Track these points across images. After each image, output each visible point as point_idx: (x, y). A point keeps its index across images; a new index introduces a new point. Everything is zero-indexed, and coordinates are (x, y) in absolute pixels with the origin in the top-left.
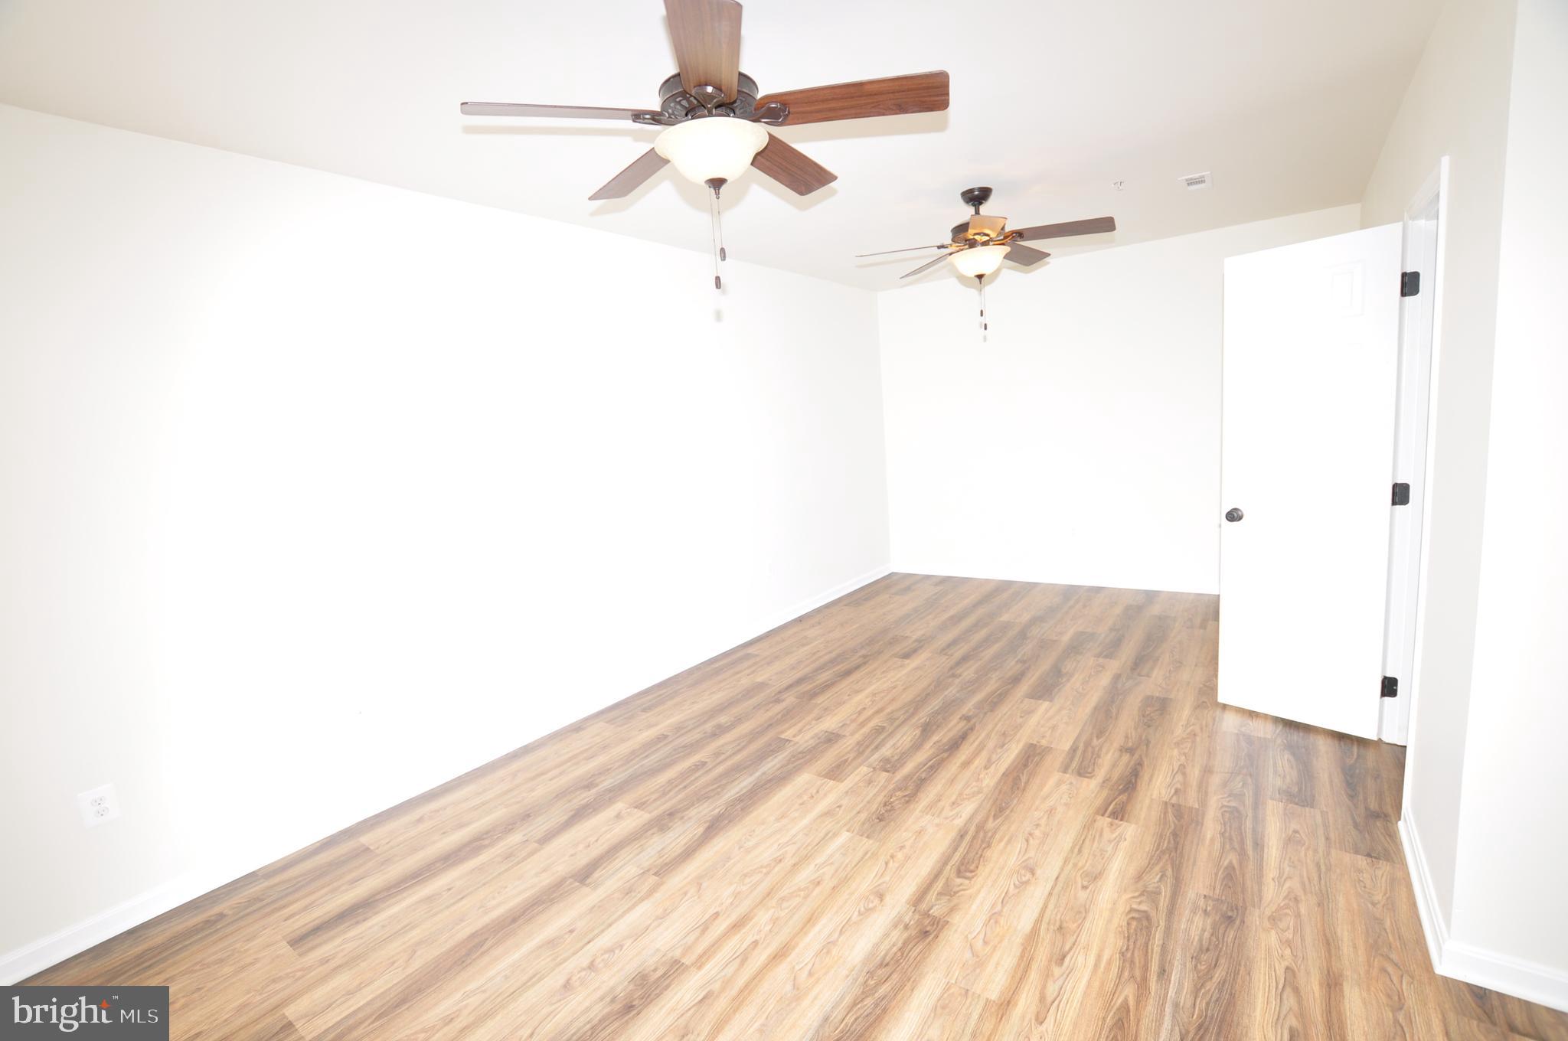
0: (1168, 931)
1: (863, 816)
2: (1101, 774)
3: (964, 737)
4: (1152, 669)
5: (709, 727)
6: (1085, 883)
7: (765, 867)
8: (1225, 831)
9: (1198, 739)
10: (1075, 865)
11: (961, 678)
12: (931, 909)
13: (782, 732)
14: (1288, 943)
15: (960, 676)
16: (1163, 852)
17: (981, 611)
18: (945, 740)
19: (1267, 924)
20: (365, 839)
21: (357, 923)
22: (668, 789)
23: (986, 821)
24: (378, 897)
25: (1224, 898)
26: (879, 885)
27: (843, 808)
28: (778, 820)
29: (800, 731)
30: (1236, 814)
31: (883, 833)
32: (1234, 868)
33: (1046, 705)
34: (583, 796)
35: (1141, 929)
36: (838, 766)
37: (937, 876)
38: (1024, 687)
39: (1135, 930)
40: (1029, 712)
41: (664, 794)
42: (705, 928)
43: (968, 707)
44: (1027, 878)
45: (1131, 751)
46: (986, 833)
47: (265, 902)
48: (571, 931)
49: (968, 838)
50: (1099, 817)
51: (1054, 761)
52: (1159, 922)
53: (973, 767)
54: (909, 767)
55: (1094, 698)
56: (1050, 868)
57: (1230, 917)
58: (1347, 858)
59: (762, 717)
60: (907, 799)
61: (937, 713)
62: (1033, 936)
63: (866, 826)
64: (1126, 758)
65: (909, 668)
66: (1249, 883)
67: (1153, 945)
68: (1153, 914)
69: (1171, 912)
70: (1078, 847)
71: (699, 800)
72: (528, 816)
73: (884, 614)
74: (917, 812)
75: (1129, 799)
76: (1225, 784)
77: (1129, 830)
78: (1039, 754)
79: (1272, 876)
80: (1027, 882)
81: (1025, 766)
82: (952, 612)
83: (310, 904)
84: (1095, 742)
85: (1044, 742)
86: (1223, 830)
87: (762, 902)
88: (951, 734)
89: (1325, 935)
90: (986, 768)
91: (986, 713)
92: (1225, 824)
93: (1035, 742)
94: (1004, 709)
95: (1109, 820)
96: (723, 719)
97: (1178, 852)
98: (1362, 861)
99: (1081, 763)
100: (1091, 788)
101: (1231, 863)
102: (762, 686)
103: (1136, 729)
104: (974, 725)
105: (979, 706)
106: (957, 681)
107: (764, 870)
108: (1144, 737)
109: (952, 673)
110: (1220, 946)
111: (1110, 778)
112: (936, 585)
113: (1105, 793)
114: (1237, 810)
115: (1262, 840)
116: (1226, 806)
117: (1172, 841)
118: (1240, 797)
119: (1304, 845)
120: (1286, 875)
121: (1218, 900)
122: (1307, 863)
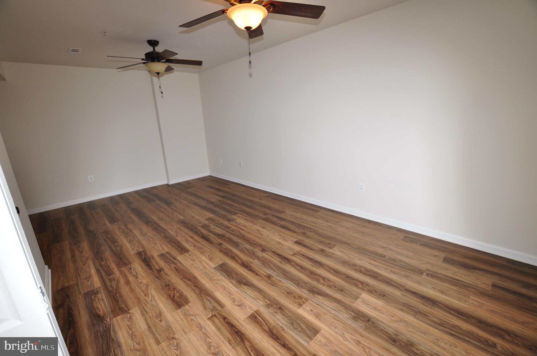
2: (158, 259)
32: (102, 261)
58: (71, 283)
66: (96, 261)
75: (141, 258)
76: (118, 281)
77: (132, 252)
84: (174, 266)
86: (109, 268)
95: (140, 251)
99: (167, 257)
100: (153, 253)
103: (168, 279)
108: (162, 279)
111: (153, 259)
113: (149, 255)
114: (109, 275)
115: (97, 272)
116: (113, 275)
117: (120, 257)
118: (111, 281)
119: (85, 279)
120: (88, 268)
121: (102, 254)
122: (83, 274)
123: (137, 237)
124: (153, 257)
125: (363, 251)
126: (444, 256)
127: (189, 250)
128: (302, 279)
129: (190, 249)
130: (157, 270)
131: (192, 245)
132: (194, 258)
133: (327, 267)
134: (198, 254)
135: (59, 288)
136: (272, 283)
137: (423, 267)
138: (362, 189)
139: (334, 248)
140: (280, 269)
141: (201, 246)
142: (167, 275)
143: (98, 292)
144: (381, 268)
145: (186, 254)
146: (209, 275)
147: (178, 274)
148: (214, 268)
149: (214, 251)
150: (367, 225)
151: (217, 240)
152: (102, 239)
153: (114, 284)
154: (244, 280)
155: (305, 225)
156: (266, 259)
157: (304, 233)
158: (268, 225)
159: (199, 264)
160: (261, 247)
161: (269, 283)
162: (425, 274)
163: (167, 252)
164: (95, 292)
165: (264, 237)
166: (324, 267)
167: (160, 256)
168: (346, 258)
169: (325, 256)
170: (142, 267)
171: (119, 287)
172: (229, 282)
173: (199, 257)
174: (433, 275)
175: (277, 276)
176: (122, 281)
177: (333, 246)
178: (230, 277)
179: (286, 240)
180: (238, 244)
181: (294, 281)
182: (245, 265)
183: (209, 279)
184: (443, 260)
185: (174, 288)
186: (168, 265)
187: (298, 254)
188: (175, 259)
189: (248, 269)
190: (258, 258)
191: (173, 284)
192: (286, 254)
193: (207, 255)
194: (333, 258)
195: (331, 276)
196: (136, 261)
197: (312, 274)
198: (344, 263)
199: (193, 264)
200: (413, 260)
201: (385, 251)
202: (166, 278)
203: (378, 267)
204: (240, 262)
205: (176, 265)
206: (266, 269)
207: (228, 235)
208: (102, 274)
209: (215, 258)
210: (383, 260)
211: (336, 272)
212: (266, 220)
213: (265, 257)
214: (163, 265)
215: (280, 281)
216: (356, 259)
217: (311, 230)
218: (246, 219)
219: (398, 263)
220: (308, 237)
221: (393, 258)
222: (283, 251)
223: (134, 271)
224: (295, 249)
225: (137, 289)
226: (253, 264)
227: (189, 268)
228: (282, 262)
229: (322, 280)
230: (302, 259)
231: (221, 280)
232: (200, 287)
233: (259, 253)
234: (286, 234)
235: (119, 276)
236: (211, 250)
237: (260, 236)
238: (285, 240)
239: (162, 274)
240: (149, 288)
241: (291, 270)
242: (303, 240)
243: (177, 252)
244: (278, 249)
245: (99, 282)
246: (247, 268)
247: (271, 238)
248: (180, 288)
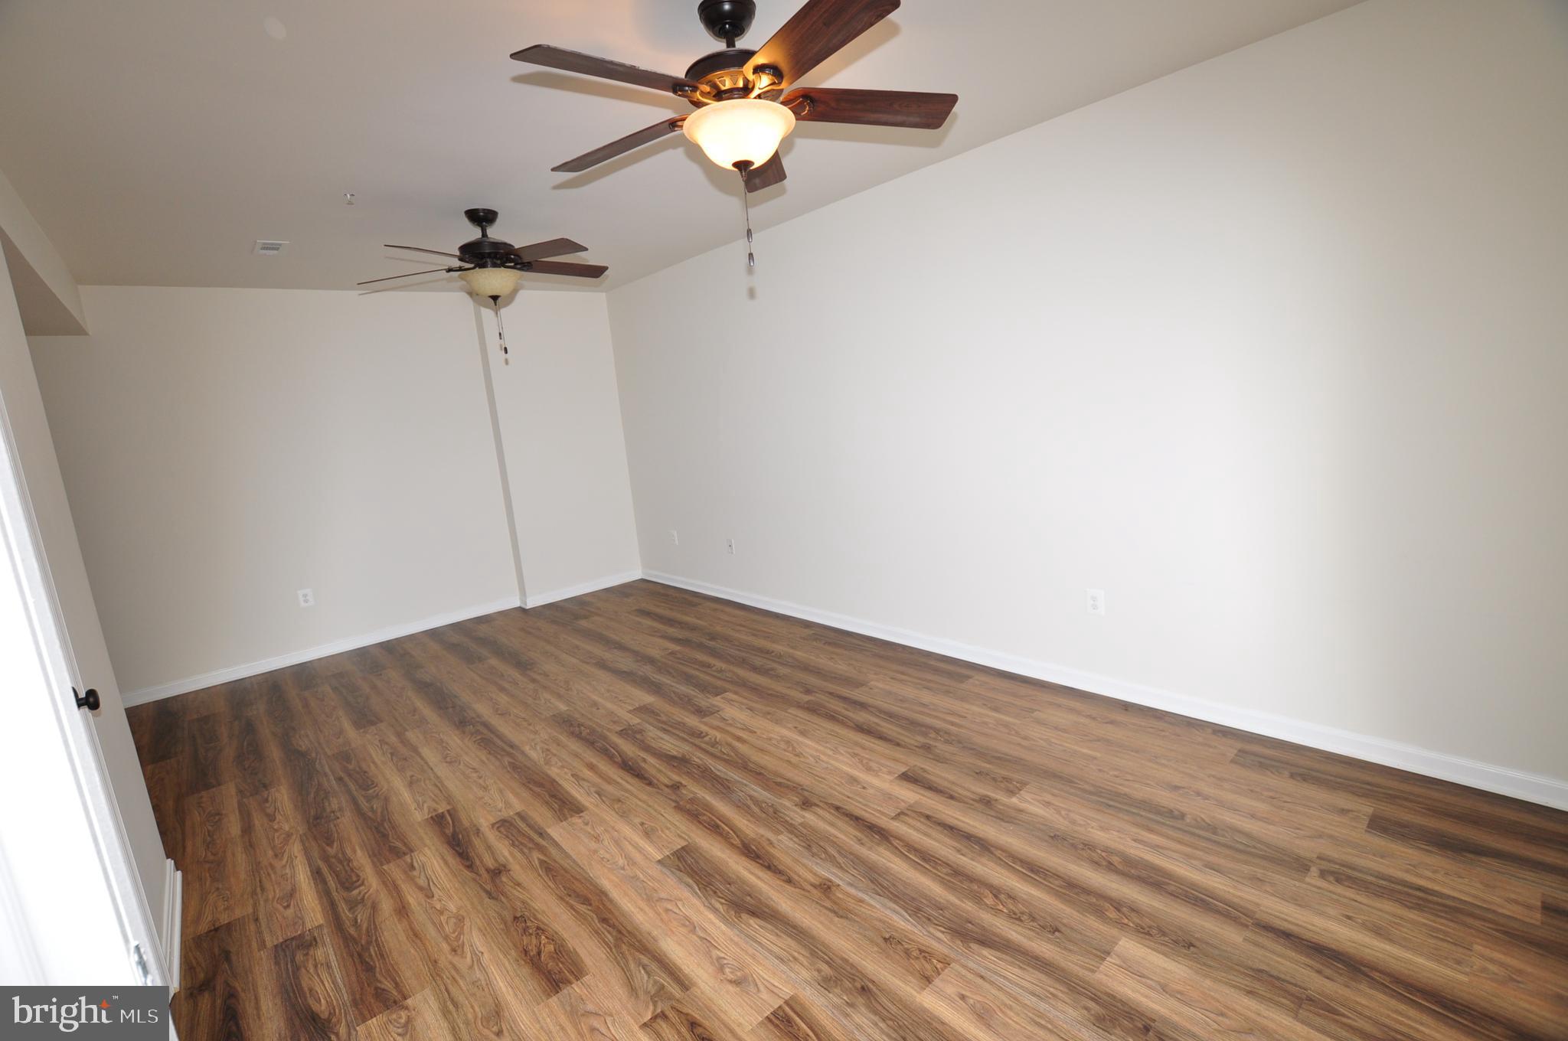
2: (492, 836)
8: (348, 865)
25: (326, 825)
30: (347, 885)
32: (328, 845)
50: (448, 807)
51: (538, 812)
56: (442, 770)
58: (238, 913)
64: (491, 865)
66: (313, 844)
68: (363, 792)
69: (354, 799)
70: (439, 785)
75: (443, 834)
76: (374, 907)
77: (419, 816)
80: (445, 759)
84: (538, 856)
86: (350, 864)
92: (352, 870)
93: (583, 815)
100: (479, 817)
101: (332, 847)
103: (523, 900)
108: (503, 898)
111: (478, 836)
113: (466, 824)
114: (348, 889)
115: (314, 879)
116: (360, 886)
117: (382, 830)
118: (353, 905)
119: (278, 899)
120: (288, 866)
121: (329, 821)
122: (273, 886)
123: (432, 769)
124: (478, 829)
125: (1112, 800)
126: (1370, 811)
127: (583, 806)
128: (928, 893)
129: (587, 804)
130: (488, 870)
131: (593, 790)
132: (600, 830)
133: (1004, 854)
134: (610, 817)
135: (203, 927)
136: (836, 908)
137: (1307, 848)
138: (1095, 607)
139: (1022, 792)
140: (858, 861)
141: (618, 793)
142: (519, 884)
143: (316, 942)
144: (1175, 855)
145: (576, 820)
146: (645, 884)
147: (550, 884)
148: (659, 861)
149: (659, 809)
150: (1120, 717)
151: (666, 775)
152: (332, 778)
153: (362, 916)
154: (749, 898)
155: (928, 720)
156: (814, 830)
157: (929, 748)
158: (815, 724)
159: (614, 850)
160: (799, 793)
161: (827, 908)
162: (1314, 871)
163: (518, 814)
164: (306, 943)
165: (807, 761)
166: (992, 853)
167: (497, 825)
168: (1061, 823)
169: (995, 819)
170: (446, 862)
171: (377, 924)
172: (704, 906)
173: (613, 828)
174: (1341, 874)
175: (851, 885)
176: (386, 906)
177: (1018, 785)
178: (706, 890)
179: (874, 771)
180: (730, 785)
181: (904, 901)
182: (751, 852)
183: (645, 897)
184: (1369, 824)
185: (538, 928)
186: (523, 853)
187: (913, 815)
188: (542, 834)
189: (761, 865)
190: (791, 829)
191: (536, 913)
192: (873, 814)
193: (637, 821)
194: (1019, 824)
195: (1017, 884)
196: (428, 842)
197: (957, 877)
198: (1057, 839)
199: (595, 852)
200: (1271, 827)
201: (1180, 799)
202: (514, 895)
203: (1165, 852)
204: (737, 842)
205: (545, 855)
206: (817, 863)
207: (698, 758)
208: (329, 884)
209: (662, 831)
210: (1179, 829)
211: (1033, 870)
212: (812, 709)
213: (811, 823)
214: (506, 854)
215: (861, 901)
216: (1092, 828)
217: (949, 738)
218: (751, 709)
219: (1223, 836)
220: (940, 760)
221: (1209, 822)
222: (865, 805)
223: (423, 874)
224: (903, 798)
225: (431, 932)
226: (774, 847)
227: (586, 863)
228: (865, 840)
229: (991, 895)
230: (923, 827)
231: (681, 900)
232: (617, 924)
233: (795, 811)
234: (872, 750)
235: (378, 891)
236: (650, 806)
237: (794, 760)
238: (869, 769)
239: (502, 882)
240: (465, 927)
241: (892, 865)
242: (925, 771)
243: (549, 814)
244: (848, 797)
245: (318, 908)
246: (758, 860)
247: (827, 763)
248: (557, 926)
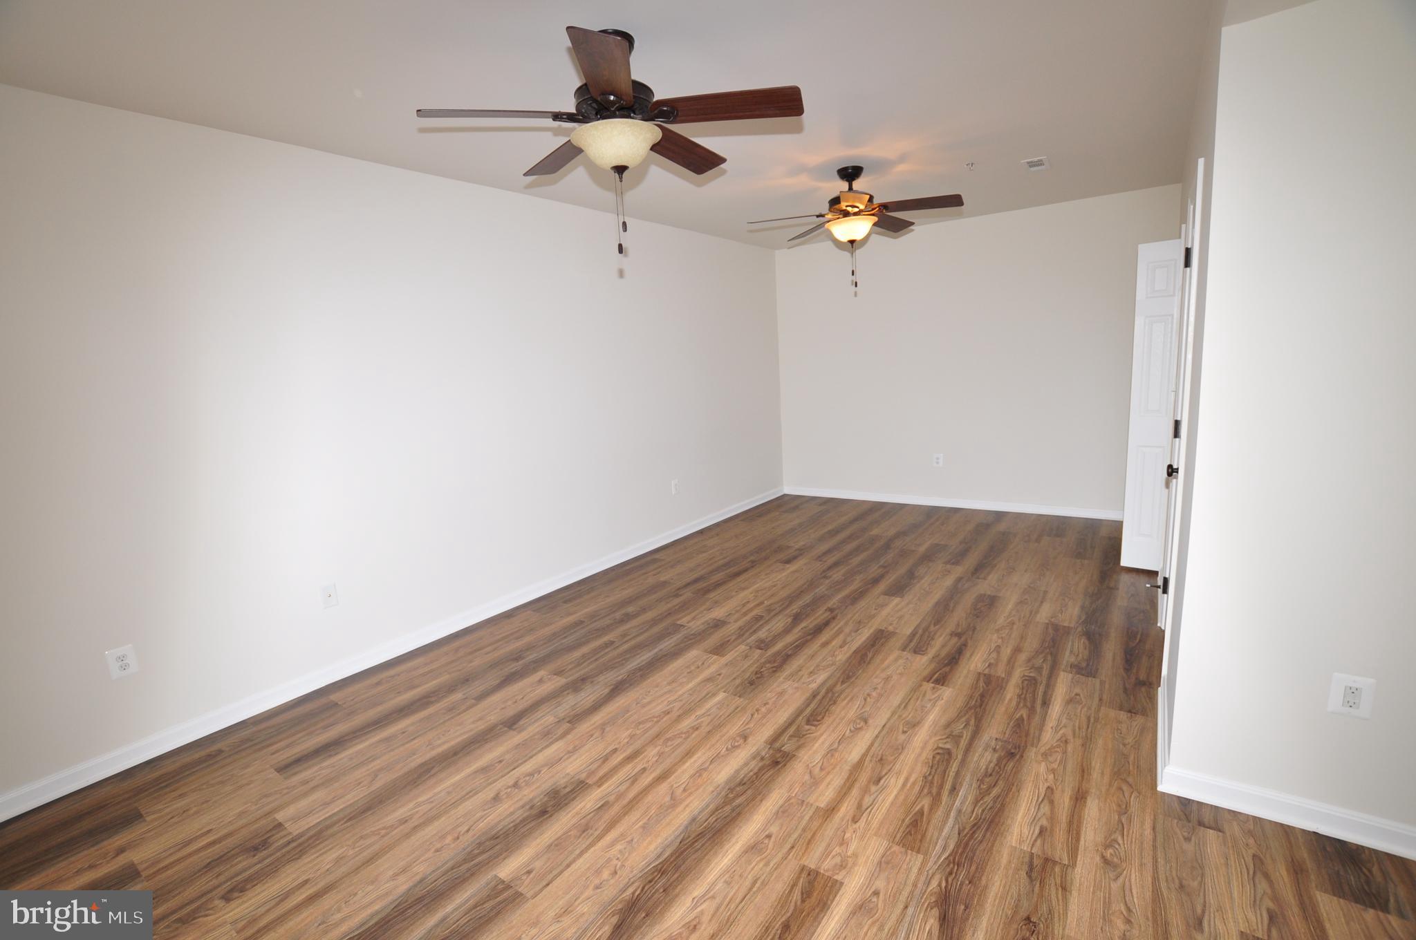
0: (963, 761)
1: (738, 681)
2: (932, 652)
3: (826, 624)
4: (989, 573)
5: (618, 615)
6: (905, 729)
7: (657, 717)
8: (1022, 694)
9: (1015, 627)
10: (900, 716)
11: (831, 579)
12: (783, 746)
13: (678, 620)
14: (1053, 771)
15: (830, 577)
16: (970, 708)
17: (855, 526)
18: (811, 627)
19: (1040, 758)
20: (334, 697)
21: (330, 756)
22: (582, 661)
23: (835, 685)
24: (346, 738)
25: (1010, 740)
26: (745, 730)
27: (722, 675)
28: (669, 684)
29: (694, 618)
30: (1034, 682)
31: (752, 694)
32: (1023, 720)
33: (896, 600)
34: (513, 665)
35: (943, 761)
36: (722, 645)
37: (790, 724)
38: (882, 586)
39: (938, 762)
40: (883, 606)
41: (579, 665)
42: (606, 759)
43: (833, 602)
44: (861, 725)
45: (959, 635)
46: (833, 693)
47: (255, 742)
48: (500, 762)
49: (819, 697)
50: (925, 683)
51: (896, 642)
52: (957, 756)
53: (830, 647)
54: (779, 646)
55: (937, 596)
56: (880, 718)
57: (1012, 753)
58: (1112, 713)
59: (663, 608)
60: (774, 669)
61: (808, 605)
62: (859, 765)
63: (738, 689)
64: (955, 640)
65: (789, 571)
66: (1032, 731)
67: (949, 771)
68: (954, 751)
69: (967, 750)
70: (904, 705)
71: (607, 669)
72: (467, 680)
73: (773, 528)
74: (781, 679)
75: (951, 670)
76: (1029, 660)
77: (947, 692)
78: (885, 637)
79: (1051, 725)
80: (860, 729)
81: (873, 645)
82: (830, 527)
83: (290, 744)
84: (932, 628)
85: (891, 628)
86: (1020, 693)
87: (651, 741)
88: (816, 622)
89: (1082, 765)
90: (841, 647)
91: (847, 607)
92: (1023, 688)
93: (883, 629)
94: (862, 604)
95: (933, 685)
96: (630, 609)
97: (982, 707)
98: (1123, 716)
99: (917, 643)
100: (922, 662)
101: (1022, 716)
102: (664, 584)
103: (966, 619)
104: (837, 615)
105: (843, 601)
106: (827, 581)
107: (655, 719)
108: (972, 625)
109: (824, 575)
110: (1001, 772)
111: (939, 655)
112: (821, 505)
113: (933, 666)
114: (1034, 679)
115: (1050, 700)
116: (1027, 676)
117: (979, 700)
118: (1039, 670)
119: (1081, 704)
120: (1062, 725)
121: (1006, 741)
122: (1080, 716)
124: (933, 658)
147: (946, 617)
153: (1039, 661)
163: (904, 650)
167: (922, 652)
170: (972, 655)
176: (1023, 657)
185: (975, 610)
196: (965, 672)
205: (929, 627)
223: (989, 659)
225: (1016, 634)
235: (1021, 665)
239: (962, 630)
240: (999, 627)
245: (1059, 680)
